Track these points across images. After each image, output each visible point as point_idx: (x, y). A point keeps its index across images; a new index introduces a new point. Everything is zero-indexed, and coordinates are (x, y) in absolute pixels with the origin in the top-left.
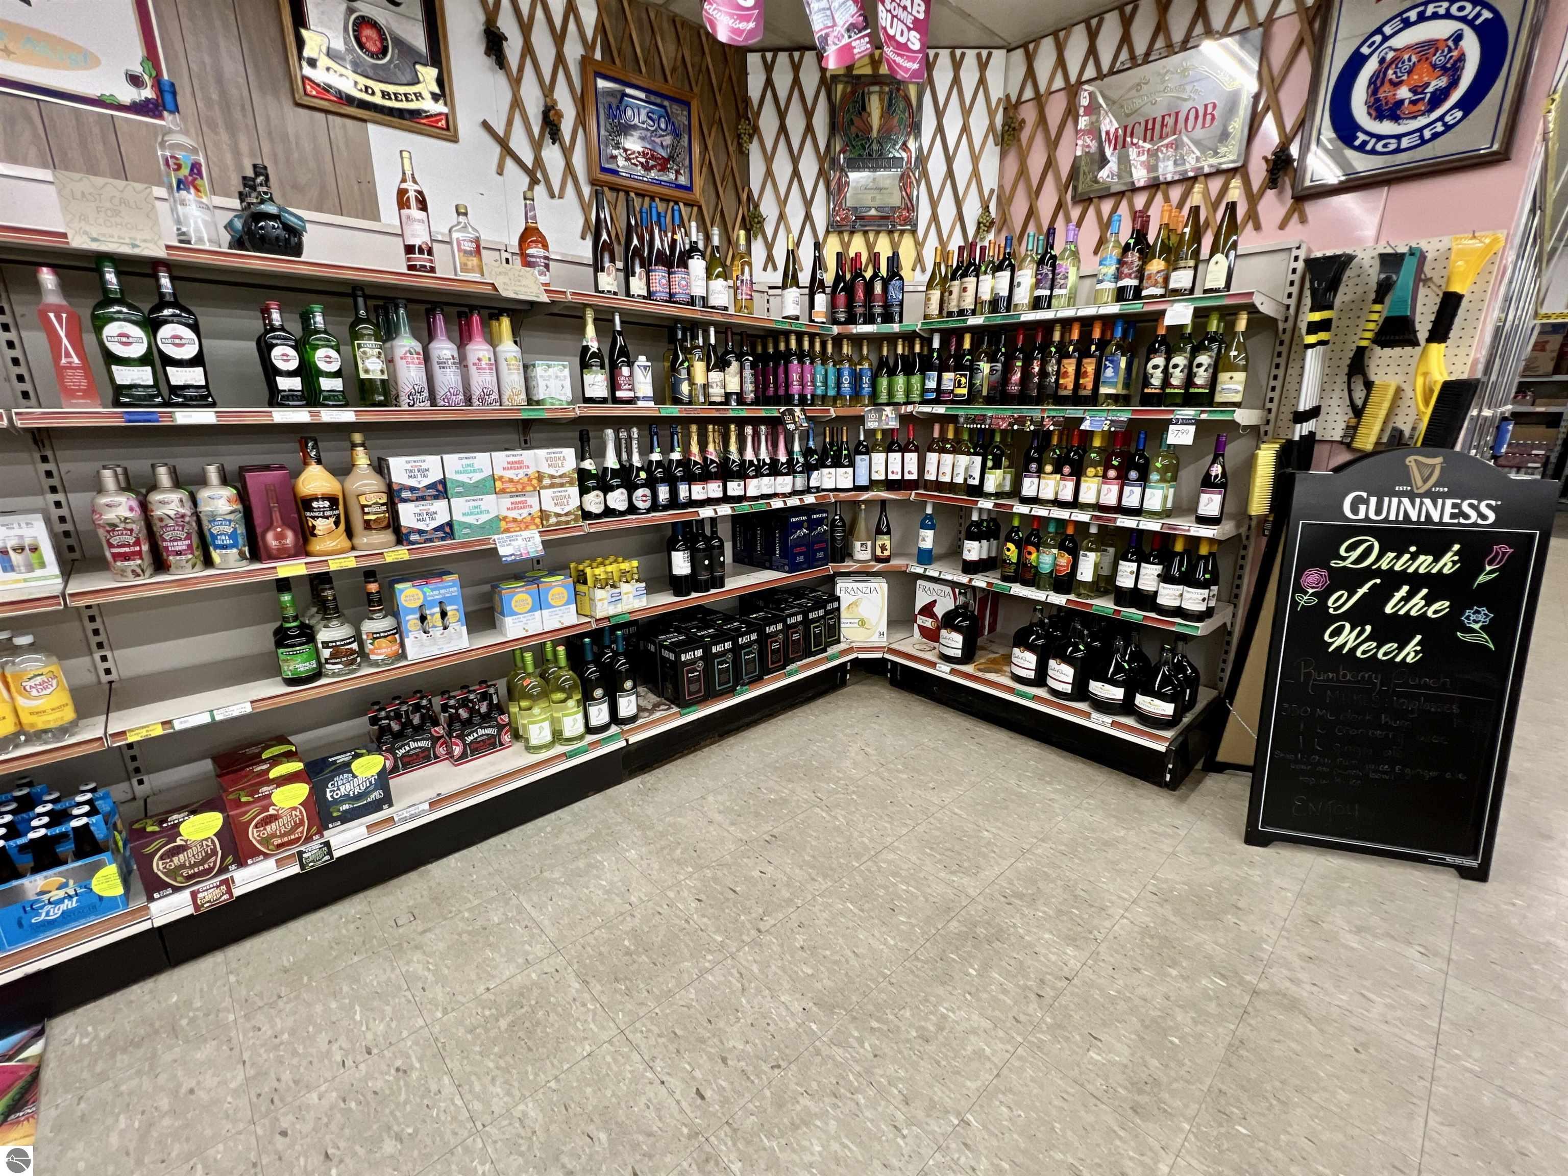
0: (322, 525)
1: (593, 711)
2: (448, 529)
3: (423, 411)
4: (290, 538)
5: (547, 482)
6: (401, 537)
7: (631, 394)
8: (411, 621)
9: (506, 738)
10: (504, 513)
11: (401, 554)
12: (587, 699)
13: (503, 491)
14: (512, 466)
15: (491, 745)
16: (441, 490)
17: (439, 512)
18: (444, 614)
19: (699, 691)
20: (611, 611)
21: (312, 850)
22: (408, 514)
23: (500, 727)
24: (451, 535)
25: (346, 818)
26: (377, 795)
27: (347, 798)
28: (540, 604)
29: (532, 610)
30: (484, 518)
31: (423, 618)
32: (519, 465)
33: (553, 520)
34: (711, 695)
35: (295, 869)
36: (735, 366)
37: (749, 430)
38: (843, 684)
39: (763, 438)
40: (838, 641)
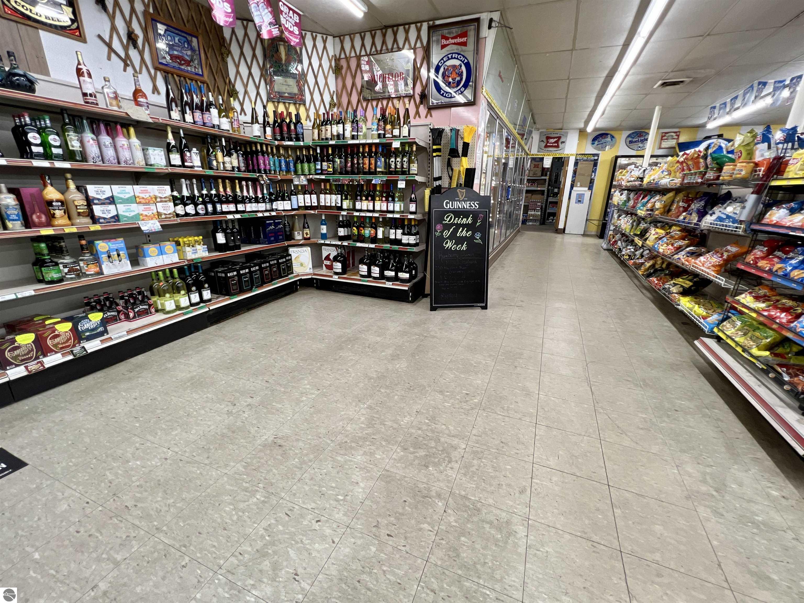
0: (58, 213)
1: (192, 296)
2: (117, 218)
3: (100, 166)
4: (43, 219)
5: (159, 200)
6: (95, 220)
7: (191, 164)
8: (104, 257)
9: (153, 310)
10: (141, 212)
11: (97, 227)
12: (189, 291)
13: (140, 203)
14: (142, 192)
15: (146, 313)
16: (111, 200)
17: (111, 211)
18: (119, 255)
19: (237, 289)
20: (193, 257)
21: (77, 350)
22: (98, 210)
23: (150, 305)
24: (118, 220)
25: (89, 339)
26: (101, 329)
27: (87, 330)
28: (161, 252)
29: (158, 255)
30: (132, 214)
31: (109, 257)
32: (146, 191)
33: (163, 216)
34: (242, 291)
35: (71, 357)
36: (235, 155)
37: (244, 183)
38: (296, 290)
39: (250, 187)
40: (292, 273)
